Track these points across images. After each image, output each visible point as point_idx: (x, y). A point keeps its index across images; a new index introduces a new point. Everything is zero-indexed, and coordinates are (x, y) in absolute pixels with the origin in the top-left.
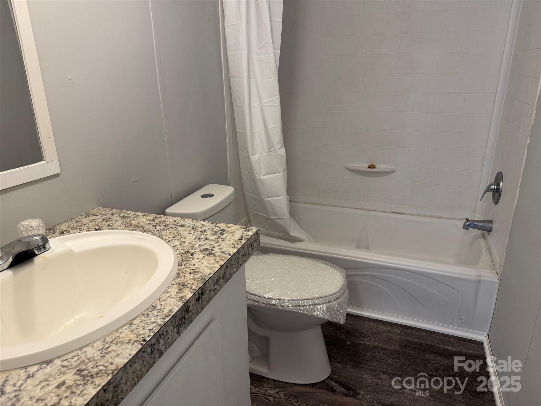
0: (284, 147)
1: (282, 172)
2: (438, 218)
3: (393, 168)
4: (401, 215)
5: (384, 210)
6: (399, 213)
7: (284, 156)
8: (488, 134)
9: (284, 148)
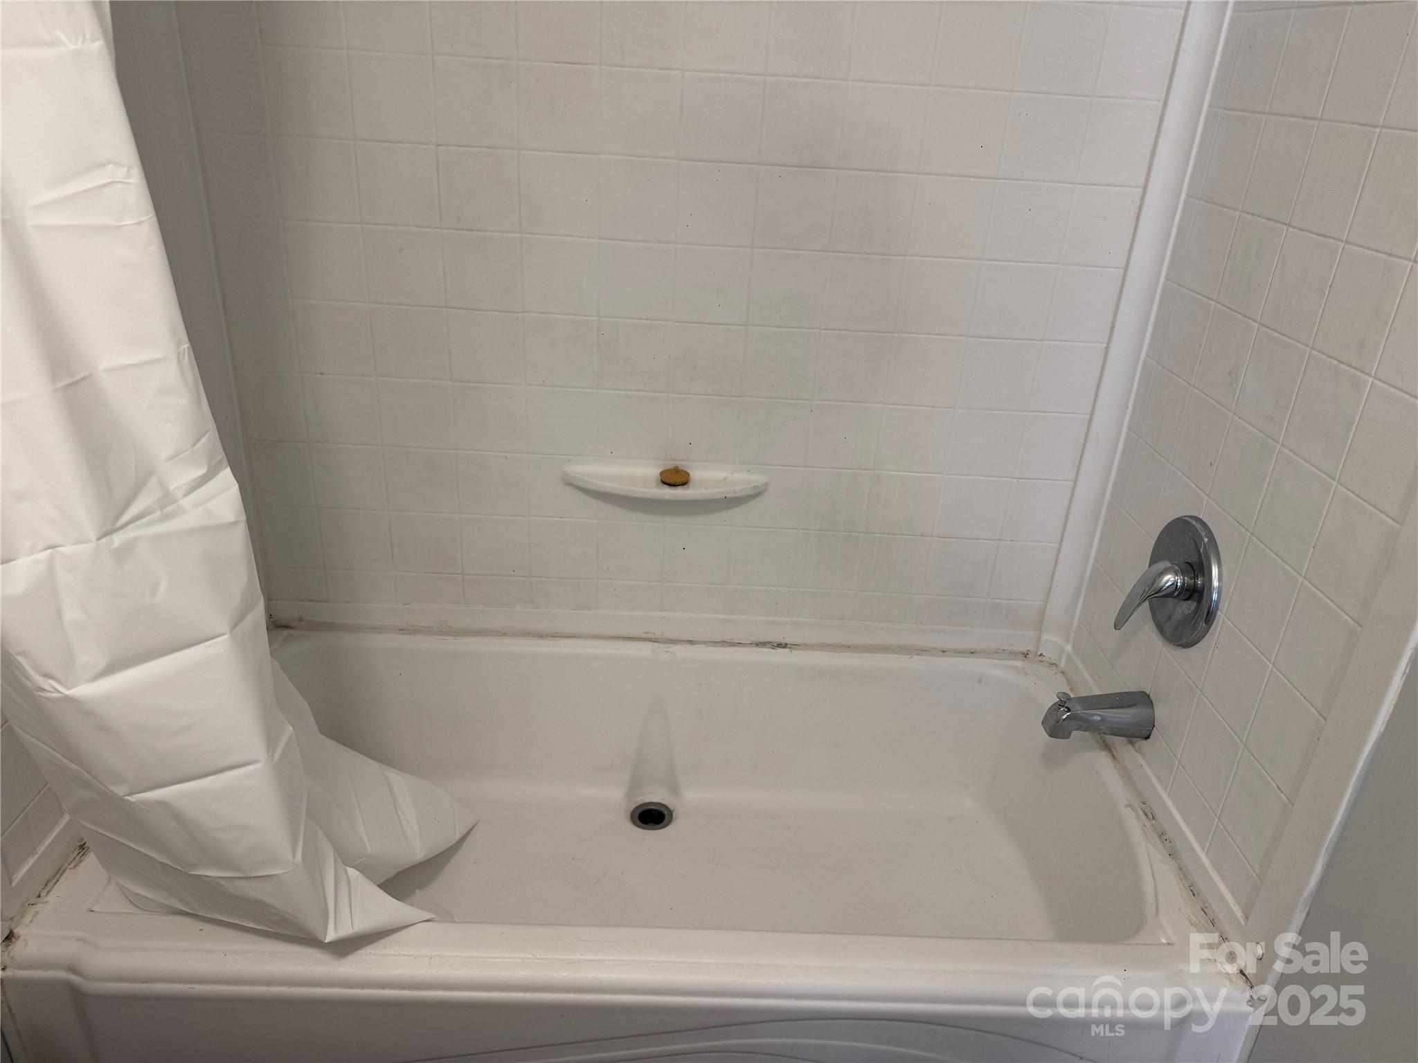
0: (228, 470)
1: (226, 629)
2: (919, 654)
3: (756, 479)
4: (787, 650)
5: (725, 638)
6: (780, 645)
7: (235, 523)
8: (1105, 346)
9: (226, 474)
